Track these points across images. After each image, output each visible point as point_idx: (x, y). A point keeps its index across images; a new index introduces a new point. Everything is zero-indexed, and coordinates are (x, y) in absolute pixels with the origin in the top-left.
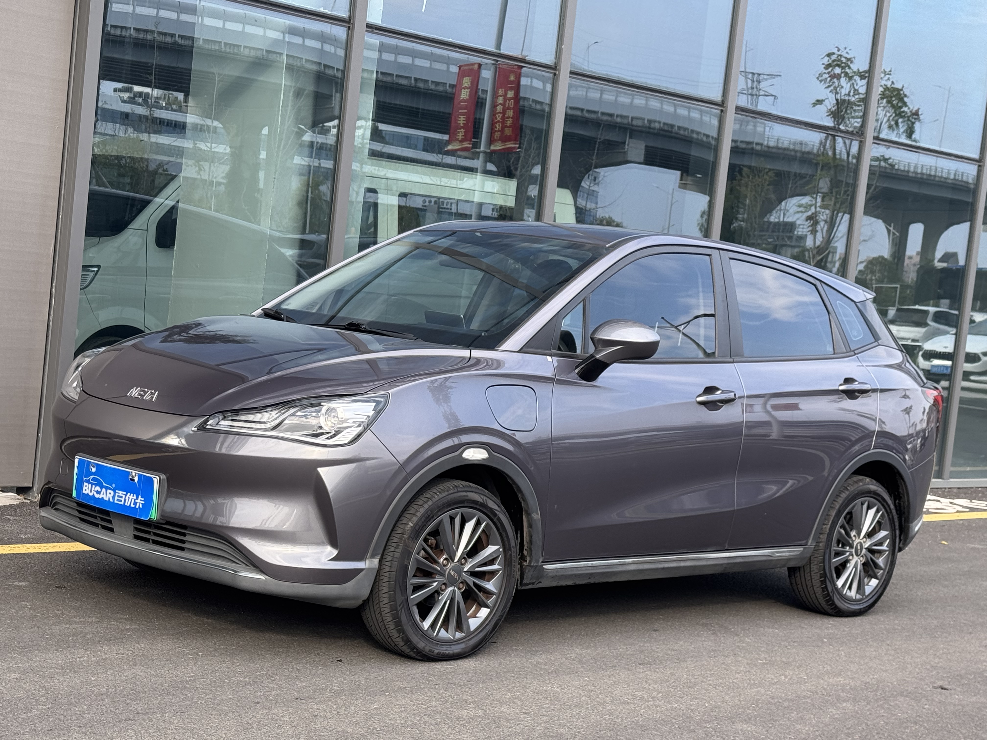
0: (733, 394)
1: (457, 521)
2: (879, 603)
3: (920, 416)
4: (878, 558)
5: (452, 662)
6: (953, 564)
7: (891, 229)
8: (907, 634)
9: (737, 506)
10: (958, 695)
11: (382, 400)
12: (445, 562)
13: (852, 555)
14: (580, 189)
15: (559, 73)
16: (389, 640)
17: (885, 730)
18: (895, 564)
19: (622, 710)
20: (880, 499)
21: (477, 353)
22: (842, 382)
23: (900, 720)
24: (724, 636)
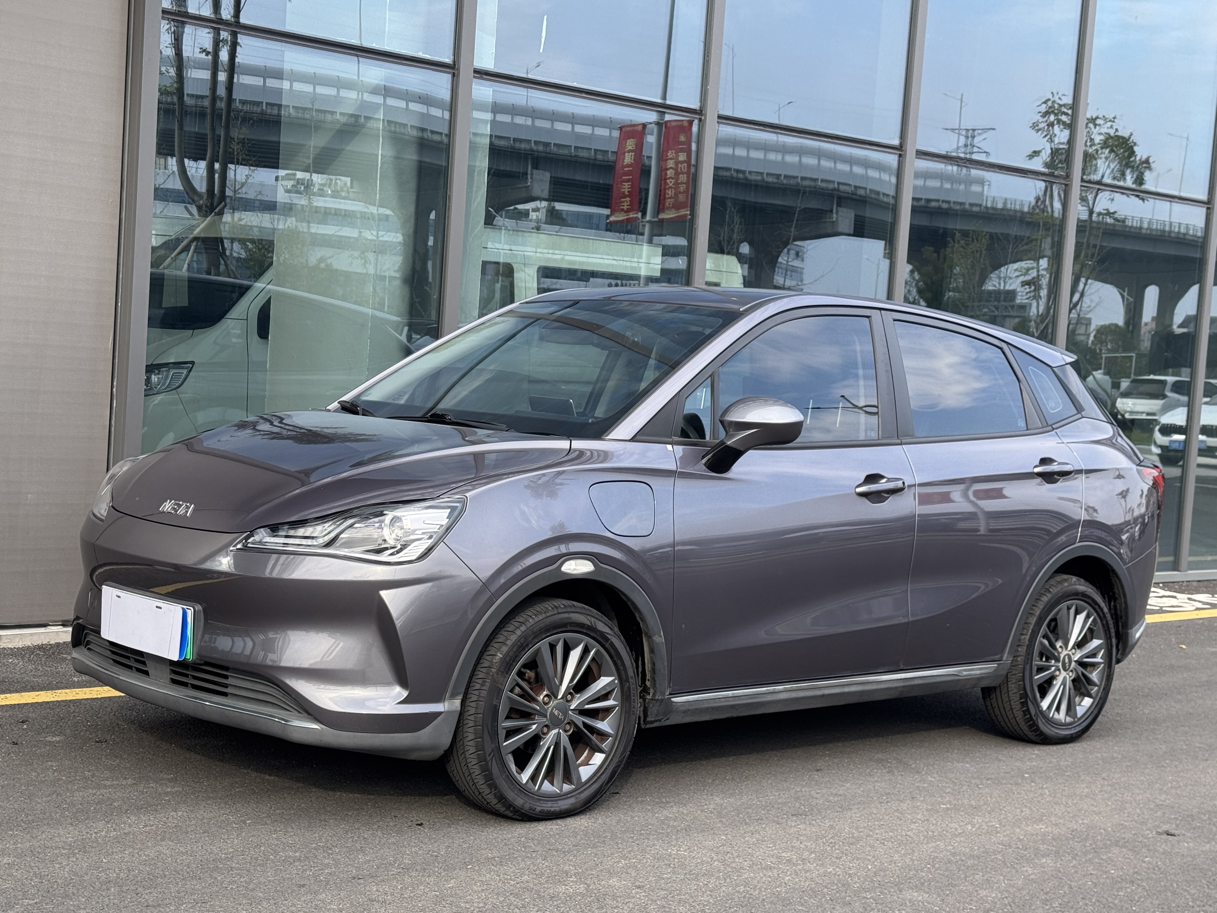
0: (901, 482)
1: (559, 649)
2: (1096, 726)
3: (1138, 500)
4: (1091, 673)
5: (559, 821)
6: (1189, 673)
7: (1125, 294)
8: (1129, 764)
9: (912, 615)
10: (1187, 843)
11: (458, 505)
12: (546, 699)
13: (1059, 670)
14: (778, 265)
15: (705, 118)
16: (480, 797)
17: (1092, 893)
18: (1112, 678)
19: (762, 878)
20: (1090, 602)
21: (578, 444)
22: (1037, 463)
23: (1113, 878)
24: (902, 775)
